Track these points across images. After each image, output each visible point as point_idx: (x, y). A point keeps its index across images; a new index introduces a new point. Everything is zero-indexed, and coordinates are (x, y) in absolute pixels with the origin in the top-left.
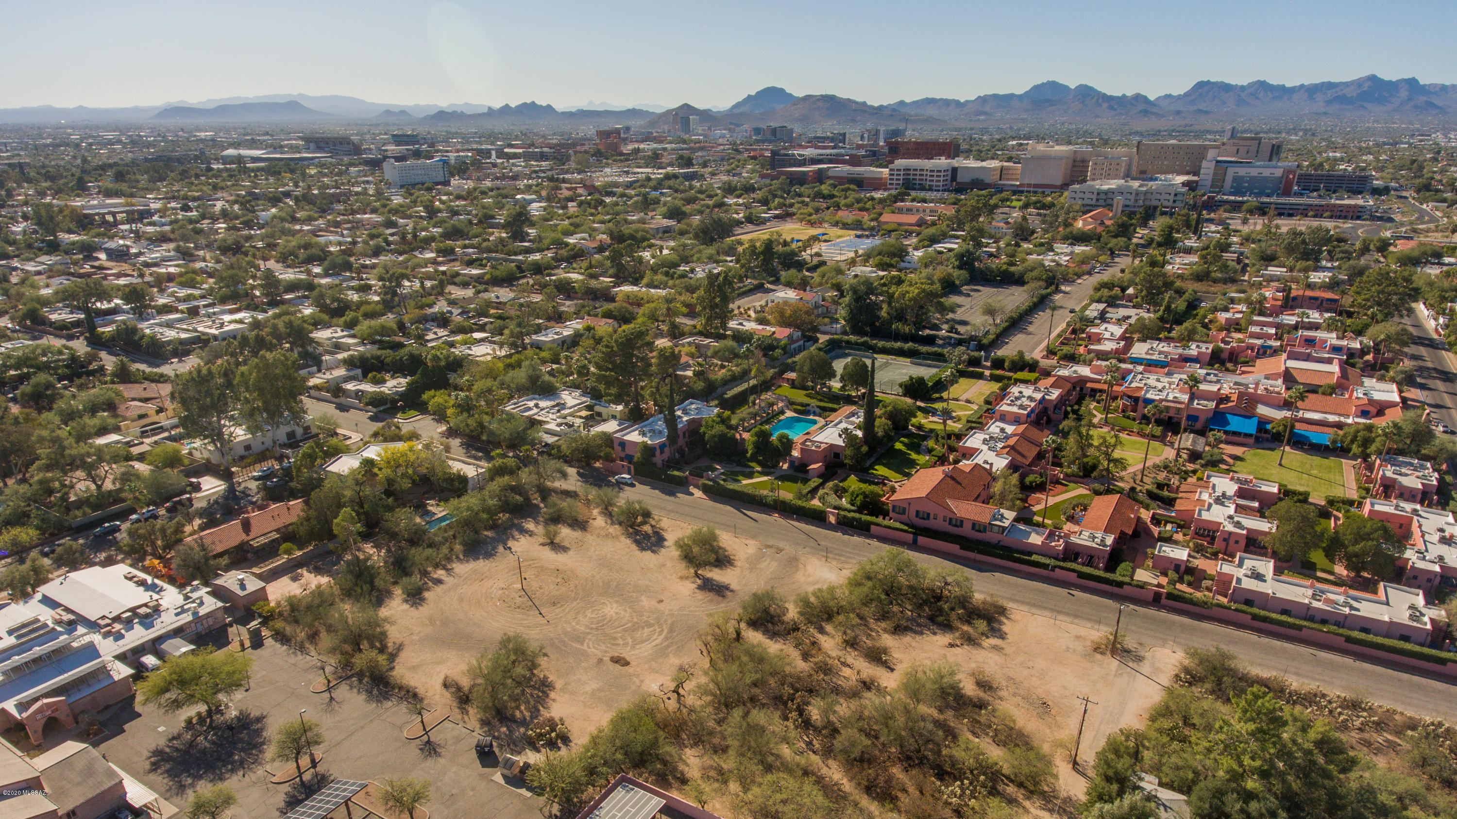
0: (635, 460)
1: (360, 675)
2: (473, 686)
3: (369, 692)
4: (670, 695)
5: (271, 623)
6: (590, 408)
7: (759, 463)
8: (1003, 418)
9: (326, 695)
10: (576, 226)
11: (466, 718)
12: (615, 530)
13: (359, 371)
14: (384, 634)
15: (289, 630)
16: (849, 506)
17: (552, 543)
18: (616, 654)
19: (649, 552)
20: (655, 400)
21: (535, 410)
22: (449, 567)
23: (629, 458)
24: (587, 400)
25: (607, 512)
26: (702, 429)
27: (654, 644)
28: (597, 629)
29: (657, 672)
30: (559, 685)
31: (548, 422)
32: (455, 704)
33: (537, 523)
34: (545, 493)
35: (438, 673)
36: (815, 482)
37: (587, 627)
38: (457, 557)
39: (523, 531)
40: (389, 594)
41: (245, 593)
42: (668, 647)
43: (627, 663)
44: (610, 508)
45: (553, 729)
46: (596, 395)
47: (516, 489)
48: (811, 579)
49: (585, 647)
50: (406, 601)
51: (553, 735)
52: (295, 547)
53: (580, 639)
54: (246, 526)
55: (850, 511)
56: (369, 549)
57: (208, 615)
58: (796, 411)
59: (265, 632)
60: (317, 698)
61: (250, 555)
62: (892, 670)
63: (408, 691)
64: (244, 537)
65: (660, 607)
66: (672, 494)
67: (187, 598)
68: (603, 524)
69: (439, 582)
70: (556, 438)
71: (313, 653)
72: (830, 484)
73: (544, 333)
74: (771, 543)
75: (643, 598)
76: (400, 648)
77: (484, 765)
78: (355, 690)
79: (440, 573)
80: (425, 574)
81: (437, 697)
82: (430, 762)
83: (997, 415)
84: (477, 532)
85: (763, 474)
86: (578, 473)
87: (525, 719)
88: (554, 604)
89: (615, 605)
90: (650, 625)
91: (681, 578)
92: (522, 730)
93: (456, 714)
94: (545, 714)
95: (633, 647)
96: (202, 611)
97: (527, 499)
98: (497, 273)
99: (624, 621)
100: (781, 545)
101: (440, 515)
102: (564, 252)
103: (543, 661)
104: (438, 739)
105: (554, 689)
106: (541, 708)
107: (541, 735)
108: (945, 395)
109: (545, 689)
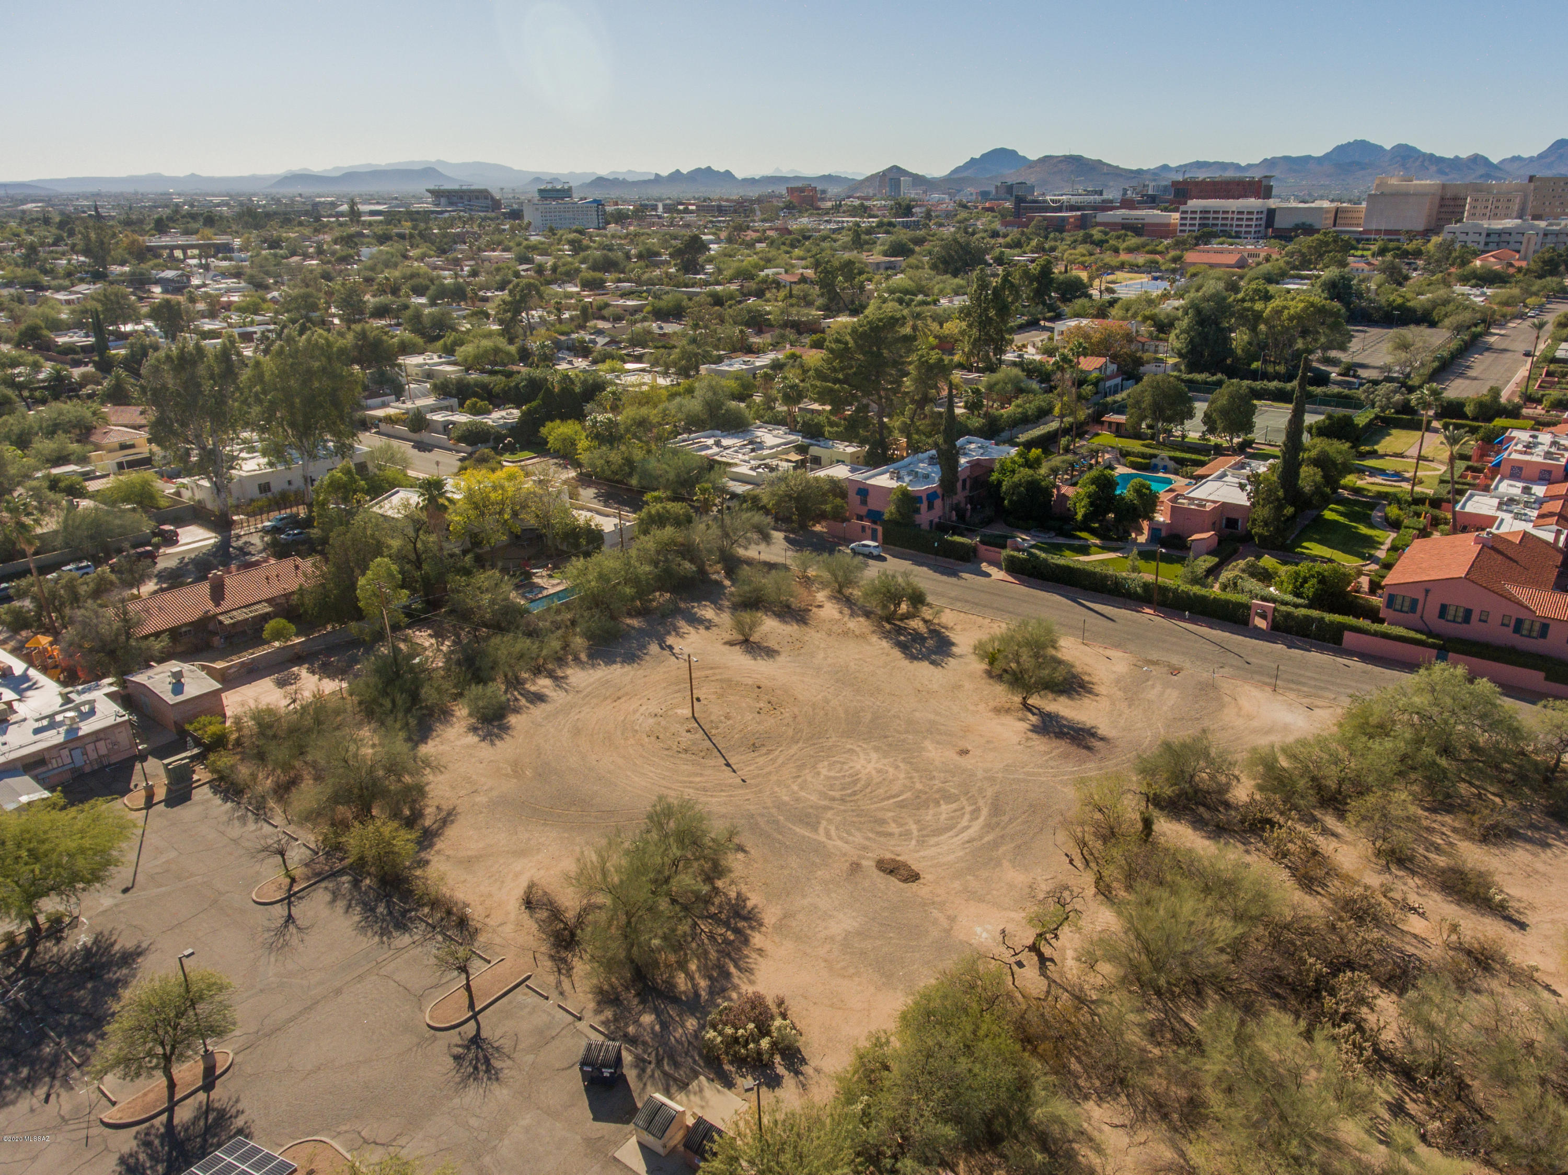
0: (886, 516)
1: (359, 870)
2: (586, 910)
3: (369, 909)
4: (1024, 957)
5: (212, 757)
6: (801, 449)
7: (1093, 532)
8: (1517, 472)
9: (281, 910)
11: (566, 984)
12: (859, 624)
14: (420, 791)
15: (244, 771)
16: (1289, 598)
17: (746, 641)
18: (888, 856)
19: (926, 664)
20: (909, 437)
21: (715, 450)
22: (560, 673)
23: (875, 516)
24: (798, 439)
25: (841, 597)
26: (995, 476)
27: (965, 836)
28: (843, 800)
29: (981, 900)
30: (770, 916)
31: (736, 465)
32: (544, 948)
33: (720, 608)
34: (732, 564)
35: (517, 875)
36: (1205, 562)
37: (824, 795)
38: (577, 659)
39: (695, 621)
40: (445, 715)
41: (180, 698)
42: (995, 845)
43: (913, 877)
44: (847, 591)
45: (763, 1028)
46: (813, 433)
47: (688, 551)
48: (1255, 724)
49: (822, 838)
50: (474, 729)
51: (765, 1043)
52: (293, 628)
53: (809, 819)
54: (218, 593)
55: (1296, 606)
56: (423, 638)
57: (97, 735)
58: (1134, 466)
59: (201, 774)
60: (260, 917)
63: (449, 912)
64: (210, 608)
65: (964, 762)
66: (953, 573)
67: (67, 700)
68: (837, 615)
69: (539, 698)
70: (749, 487)
71: (278, 820)
72: (1242, 563)
73: (726, 362)
74: (1154, 656)
75: (928, 744)
76: (447, 818)
77: (598, 1116)
78: (341, 904)
79: (543, 684)
80: (515, 683)
81: (508, 929)
82: (472, 1095)
83: (1505, 469)
84: (613, 618)
85: (1105, 549)
86: (787, 539)
87: (697, 995)
88: (754, 748)
89: (874, 756)
90: (949, 798)
91: (998, 711)
92: (691, 1023)
93: (545, 974)
95: (921, 842)
96: (86, 728)
97: (702, 571)
98: (662, 304)
99: (896, 788)
100: (1175, 660)
101: (551, 591)
103: (735, 862)
104: (498, 1034)
105: (761, 925)
106: (732, 969)
107: (736, 1040)
108: (1380, 448)
109: (741, 924)
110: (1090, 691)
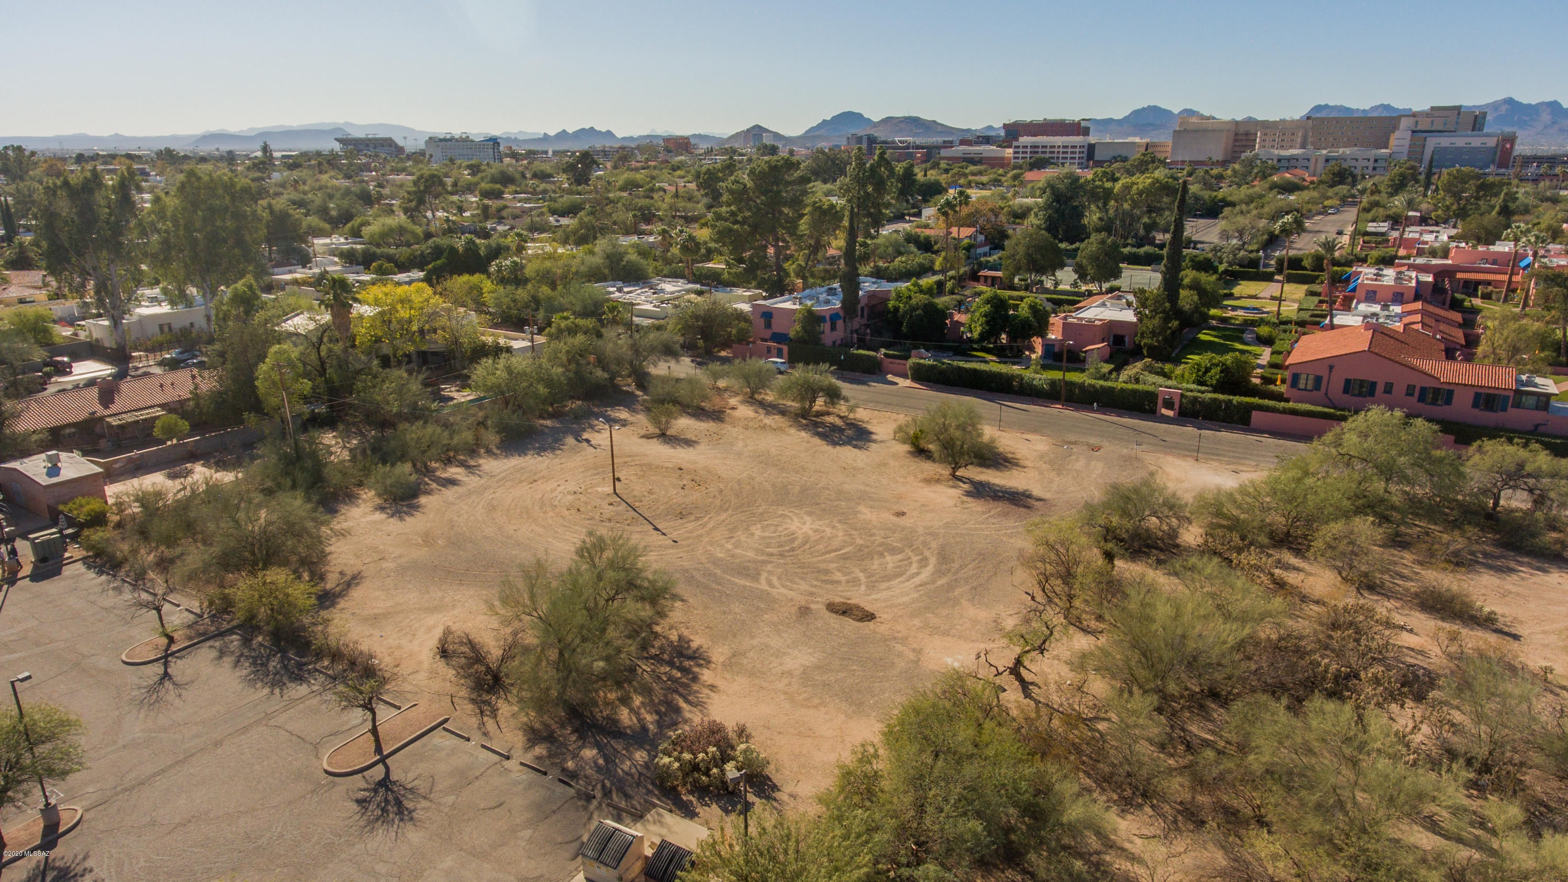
1: (249, 627)
2: (512, 649)
3: (259, 664)
4: (1003, 681)
5: (90, 536)
7: (988, 352)
9: (156, 670)
11: (490, 725)
12: (775, 421)
15: (123, 548)
16: (1193, 386)
17: (663, 435)
18: (838, 600)
19: (849, 447)
20: (804, 279)
22: (472, 463)
23: (779, 338)
24: (696, 287)
25: (755, 401)
26: (892, 303)
27: (917, 580)
28: (782, 555)
29: (946, 633)
30: (718, 654)
31: (639, 304)
32: (464, 693)
33: (635, 412)
34: (643, 379)
35: (429, 629)
37: (761, 552)
38: (489, 452)
39: (610, 421)
40: (350, 498)
42: (950, 587)
43: (869, 617)
44: (760, 396)
47: (596, 358)
49: (763, 585)
50: (381, 509)
51: (730, 769)
53: (748, 571)
54: (106, 397)
55: (1201, 392)
56: (329, 438)
59: (74, 552)
60: (132, 676)
61: (104, 444)
63: (353, 663)
64: (100, 411)
65: (901, 521)
66: (862, 382)
68: (752, 415)
69: (450, 483)
70: (654, 320)
71: (159, 589)
72: (1139, 365)
75: (861, 508)
76: (352, 581)
78: (228, 660)
79: (454, 472)
80: (425, 471)
81: (421, 677)
84: (525, 418)
85: (1004, 362)
86: (694, 361)
87: (644, 729)
88: (682, 516)
89: (808, 519)
90: (893, 551)
91: (928, 481)
92: (640, 756)
93: (465, 716)
94: (694, 718)
95: (871, 587)
97: (614, 382)
98: (557, 205)
99: (836, 543)
104: (411, 776)
105: (710, 662)
106: (683, 705)
107: (695, 767)
108: (1237, 291)
109: (687, 663)
110: (1017, 465)
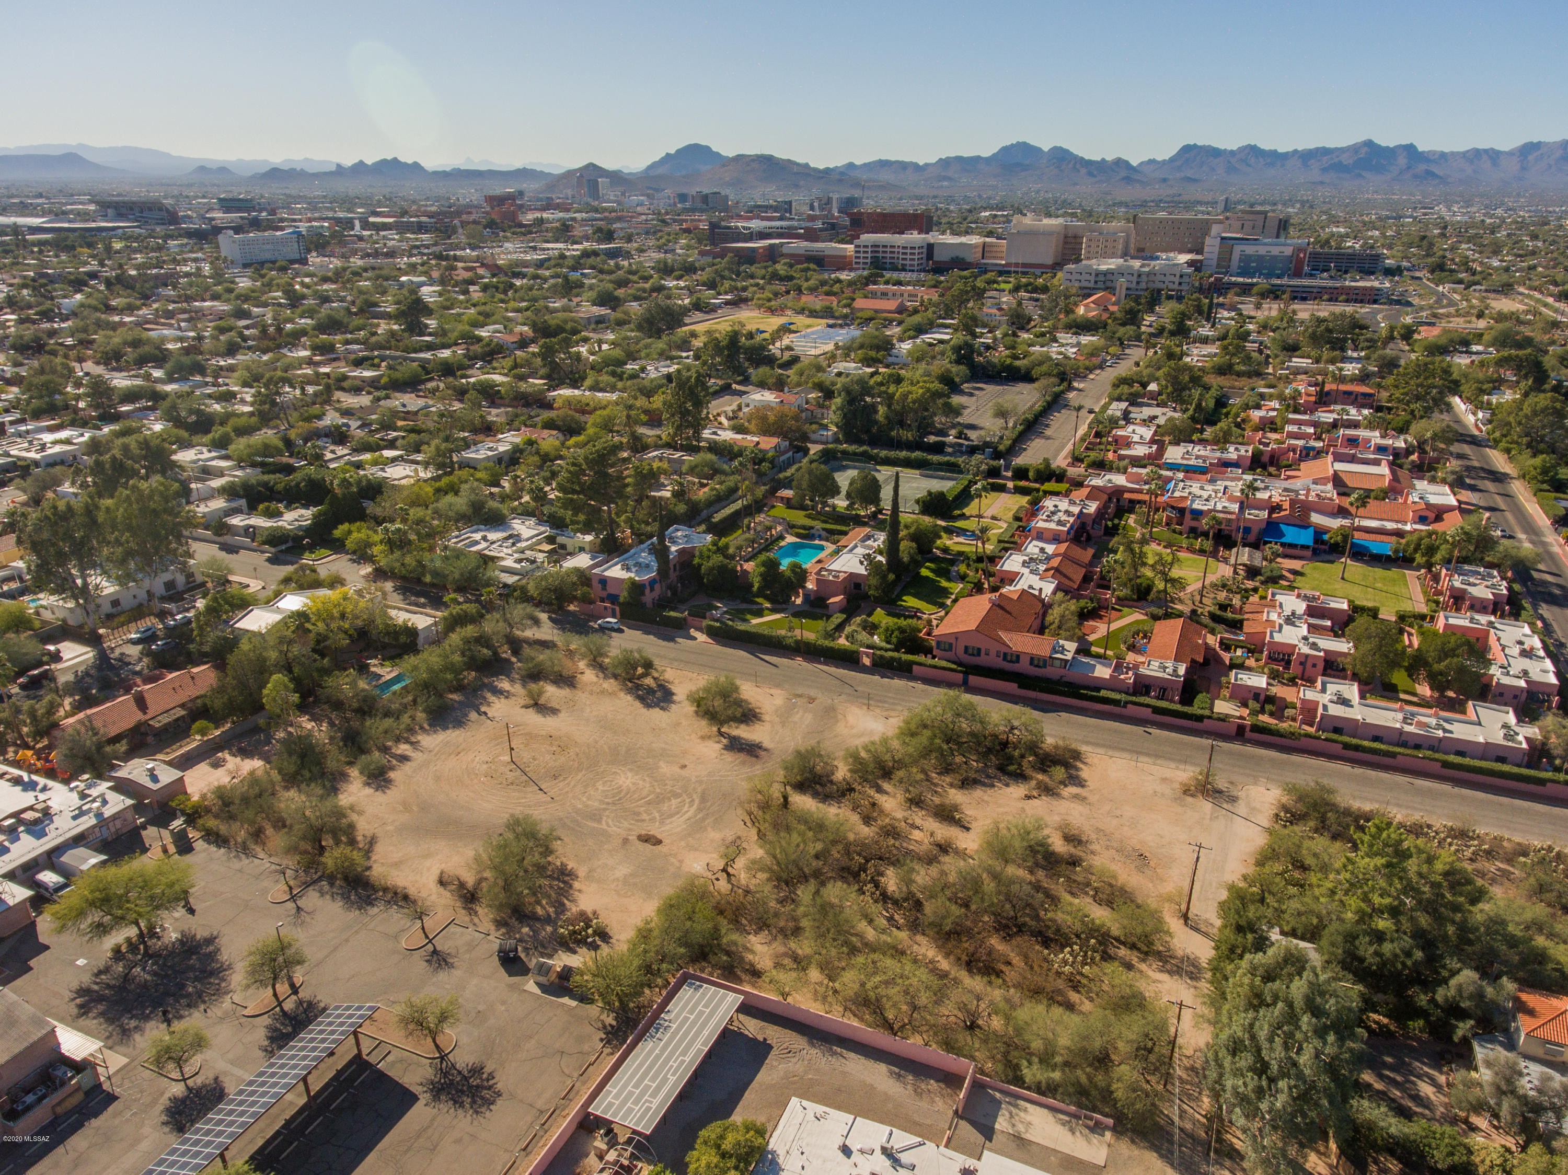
0: (621, 600)
1: (331, 879)
2: (480, 881)
3: (346, 898)
4: (719, 875)
5: (200, 822)
6: (551, 540)
7: (767, 598)
8: (1040, 536)
9: (291, 905)
10: (487, 315)
11: (476, 920)
12: (610, 685)
13: (243, 502)
14: (352, 827)
15: (223, 829)
16: (884, 644)
17: (536, 704)
18: (644, 832)
19: (657, 709)
20: (632, 527)
21: (484, 545)
22: (414, 739)
23: (613, 599)
24: (546, 530)
25: (597, 664)
26: (696, 561)
27: (686, 816)
28: (614, 803)
29: (696, 849)
30: (582, 872)
31: (503, 559)
32: (458, 904)
33: (512, 681)
34: (516, 645)
35: (429, 869)
36: (838, 618)
37: (602, 802)
38: (422, 728)
39: (498, 692)
40: (344, 777)
41: (159, 786)
42: (703, 819)
43: (659, 842)
44: (599, 659)
45: (588, 926)
46: (557, 523)
47: (482, 640)
48: (854, 731)
49: (604, 826)
50: (368, 784)
51: (590, 931)
52: (212, 725)
53: (596, 816)
54: (141, 702)
55: (886, 650)
56: (307, 724)
57: (115, 817)
58: (798, 535)
59: (192, 834)
60: (279, 910)
61: (150, 739)
62: (968, 829)
63: (396, 893)
64: (139, 716)
65: (685, 773)
66: (671, 639)
67: (83, 796)
68: (595, 679)
69: (404, 758)
70: (517, 578)
71: (261, 855)
72: (858, 620)
73: (473, 448)
74: (800, 692)
75: (662, 764)
76: (372, 841)
77: (510, 974)
78: (327, 896)
79: (403, 748)
80: (385, 750)
81: (435, 897)
82: (443, 976)
83: (1034, 533)
84: (441, 696)
85: (774, 611)
86: (550, 618)
87: (549, 915)
88: (555, 777)
89: (630, 775)
90: (677, 795)
91: (703, 738)
92: (549, 929)
93: (462, 916)
94: (573, 909)
95: (662, 822)
96: (108, 812)
97: (496, 653)
98: (397, 375)
99: (645, 793)
100: (813, 693)
101: (388, 677)
102: (477, 348)
103: (557, 845)
104: (446, 947)
105: (577, 877)
106: (566, 901)
107: (575, 932)
108: (967, 511)
109: (566, 878)
110: (759, 720)
